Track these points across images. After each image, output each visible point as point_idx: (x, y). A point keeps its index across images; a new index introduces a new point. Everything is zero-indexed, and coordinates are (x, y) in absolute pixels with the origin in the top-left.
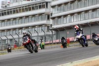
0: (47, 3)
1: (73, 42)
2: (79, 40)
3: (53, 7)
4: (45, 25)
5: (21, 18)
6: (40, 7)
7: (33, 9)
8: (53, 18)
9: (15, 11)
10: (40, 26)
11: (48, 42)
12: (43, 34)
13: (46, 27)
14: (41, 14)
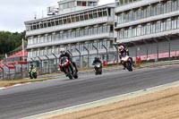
0: (109, 9)
1: (146, 61)
2: (124, 63)
3: (118, 14)
4: (108, 39)
5: (74, 29)
6: (100, 15)
7: (91, 17)
8: (118, 30)
9: (66, 20)
10: (101, 40)
11: (112, 62)
12: (104, 51)
13: (109, 42)
14: (101, 24)
